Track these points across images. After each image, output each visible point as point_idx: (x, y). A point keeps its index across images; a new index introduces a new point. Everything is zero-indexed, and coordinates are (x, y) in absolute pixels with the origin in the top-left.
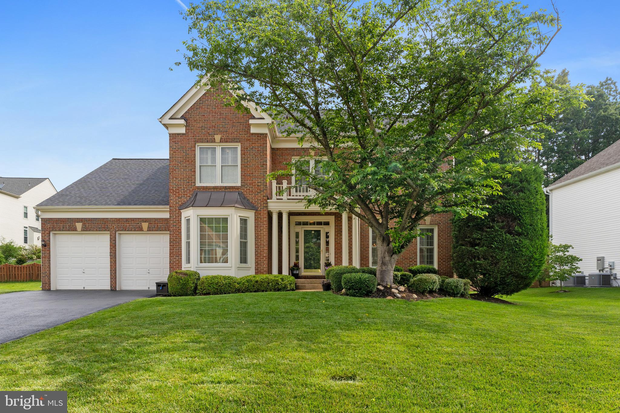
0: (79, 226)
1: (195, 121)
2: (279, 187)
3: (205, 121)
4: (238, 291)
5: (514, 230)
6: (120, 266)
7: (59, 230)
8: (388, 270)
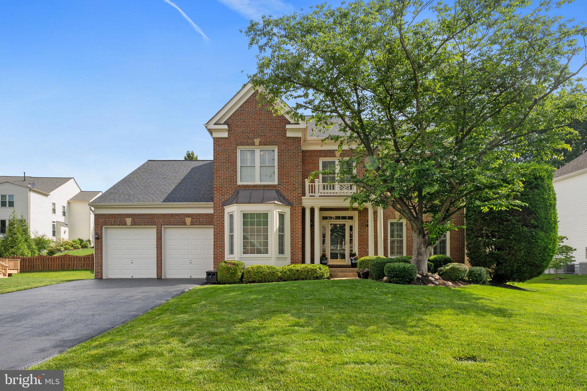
0: (129, 221)
1: (237, 126)
2: (312, 185)
3: (245, 126)
4: (280, 279)
5: (530, 223)
6: (165, 257)
7: (111, 225)
8: (424, 260)
